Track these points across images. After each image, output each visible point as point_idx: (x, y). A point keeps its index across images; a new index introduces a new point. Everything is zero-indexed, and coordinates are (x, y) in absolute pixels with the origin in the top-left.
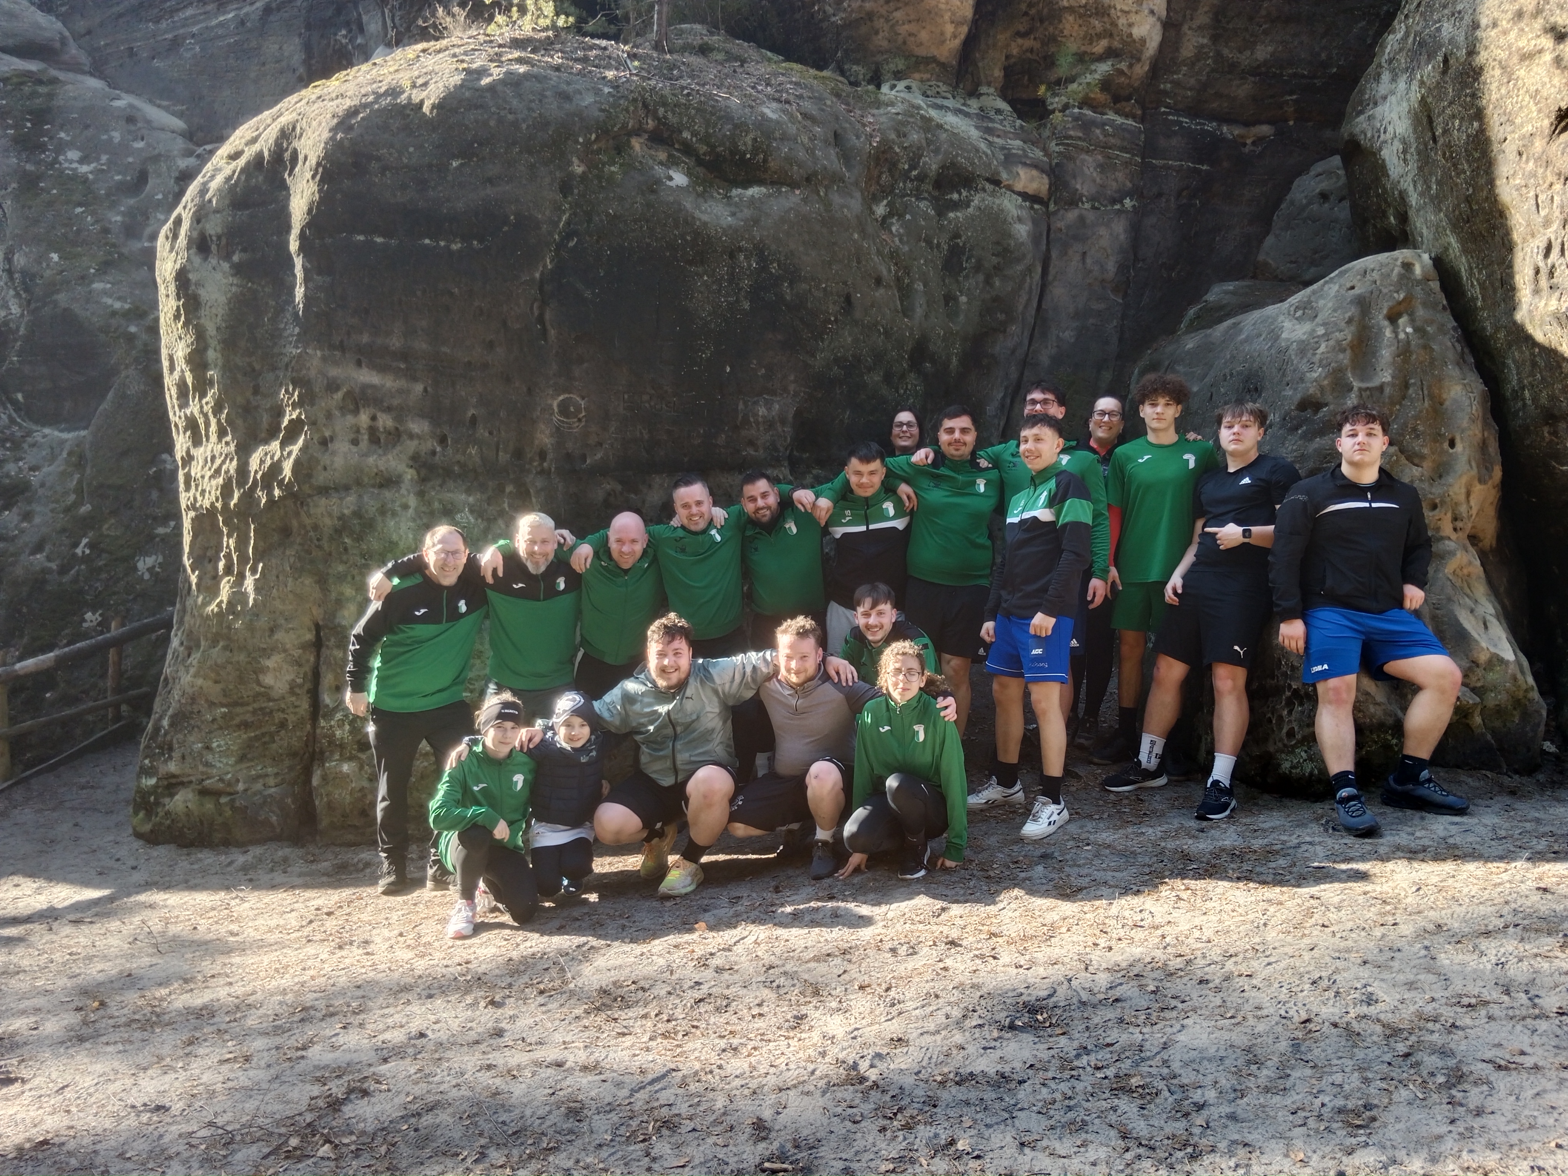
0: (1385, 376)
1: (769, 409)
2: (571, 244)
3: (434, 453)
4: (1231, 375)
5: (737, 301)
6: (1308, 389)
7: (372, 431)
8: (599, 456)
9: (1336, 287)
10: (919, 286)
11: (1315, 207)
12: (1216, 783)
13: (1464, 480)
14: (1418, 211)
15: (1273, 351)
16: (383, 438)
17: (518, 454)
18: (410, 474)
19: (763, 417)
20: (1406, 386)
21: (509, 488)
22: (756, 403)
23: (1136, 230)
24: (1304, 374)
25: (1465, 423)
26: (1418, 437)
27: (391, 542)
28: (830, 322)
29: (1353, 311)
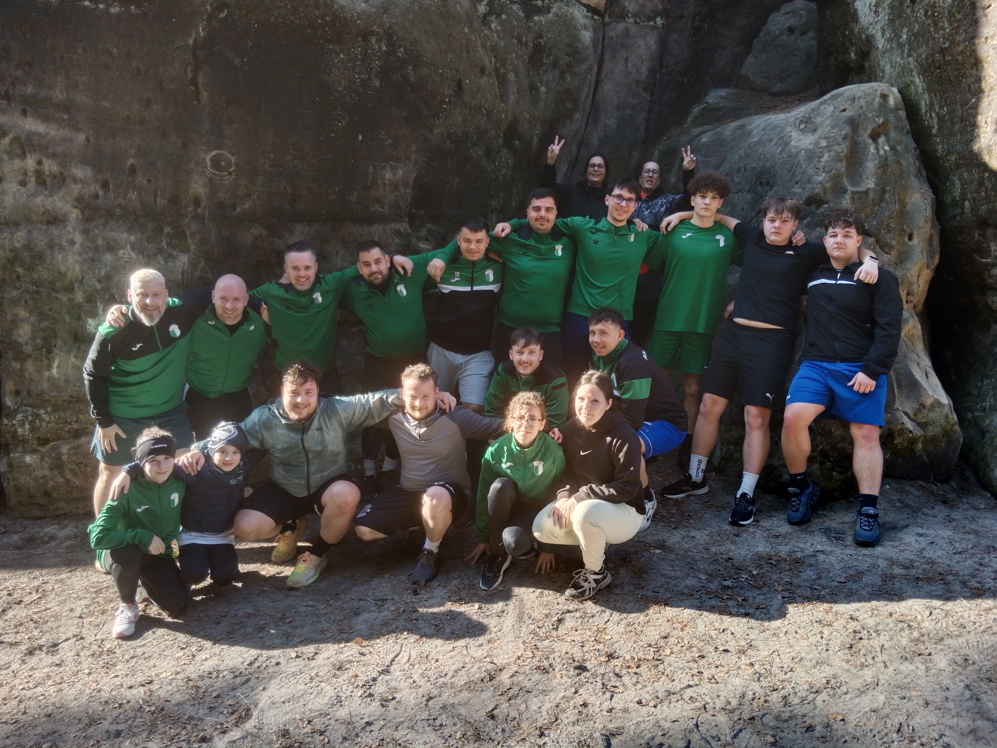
0: (870, 184)
1: (394, 174)
2: (222, 15)
3: (97, 196)
4: (745, 169)
5: (369, 79)
6: (814, 189)
7: (39, 174)
8: (248, 205)
9: (831, 108)
10: (512, 76)
11: (784, 38)
12: (744, 495)
13: (918, 266)
14: (884, 53)
15: (784, 155)
16: (48, 180)
17: (175, 200)
18: (75, 214)
19: (389, 180)
20: (884, 192)
21: (167, 230)
22: (383, 168)
23: (663, 43)
24: (811, 176)
25: (921, 223)
26: (889, 232)
27: (60, 273)
28: (445, 103)
29: (846, 130)
